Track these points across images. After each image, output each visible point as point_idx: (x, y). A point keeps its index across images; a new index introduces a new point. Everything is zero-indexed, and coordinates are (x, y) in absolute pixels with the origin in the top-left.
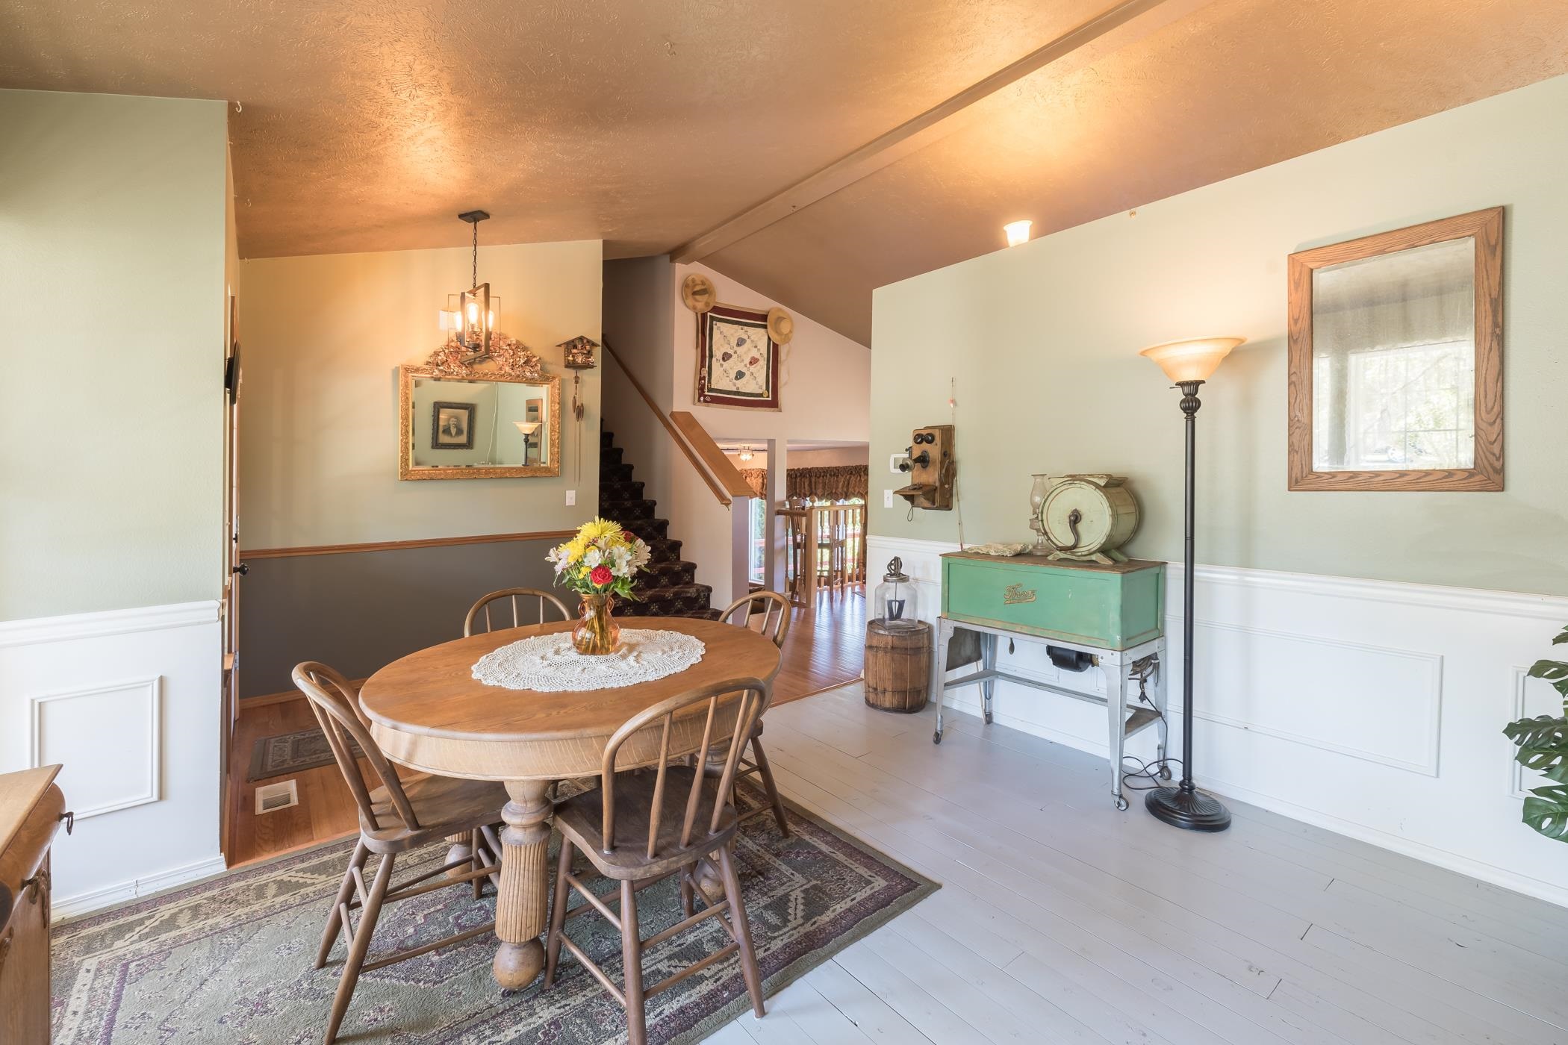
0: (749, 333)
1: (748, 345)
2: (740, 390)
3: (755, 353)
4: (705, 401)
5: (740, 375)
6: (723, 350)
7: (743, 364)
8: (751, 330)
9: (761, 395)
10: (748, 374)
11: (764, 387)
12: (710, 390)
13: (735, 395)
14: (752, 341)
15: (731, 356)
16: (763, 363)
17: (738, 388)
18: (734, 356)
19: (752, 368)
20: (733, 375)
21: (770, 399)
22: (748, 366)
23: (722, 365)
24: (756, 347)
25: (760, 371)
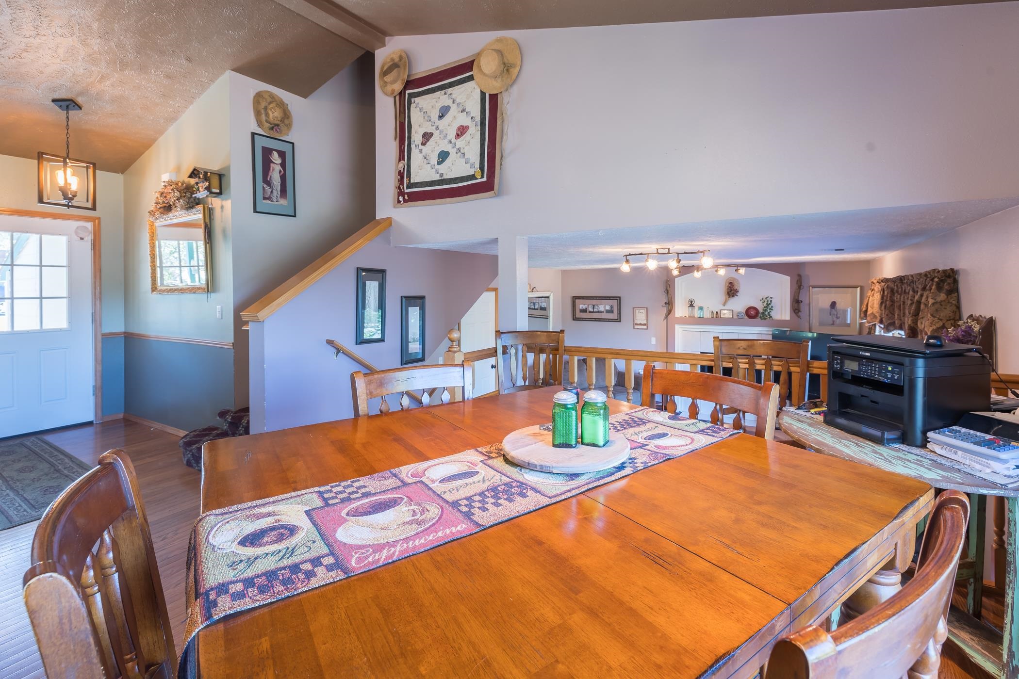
0: (453, 96)
1: (454, 110)
2: (445, 177)
3: (464, 120)
4: (405, 201)
5: (443, 156)
6: (422, 131)
7: (446, 141)
8: (456, 91)
9: (473, 177)
10: (453, 152)
11: (477, 165)
12: (410, 185)
13: (439, 185)
14: (459, 104)
15: (432, 134)
16: (474, 133)
17: (442, 175)
18: (436, 134)
19: (460, 143)
20: (434, 159)
21: (485, 179)
22: (454, 141)
23: (421, 151)
24: (463, 111)
25: (472, 145)
